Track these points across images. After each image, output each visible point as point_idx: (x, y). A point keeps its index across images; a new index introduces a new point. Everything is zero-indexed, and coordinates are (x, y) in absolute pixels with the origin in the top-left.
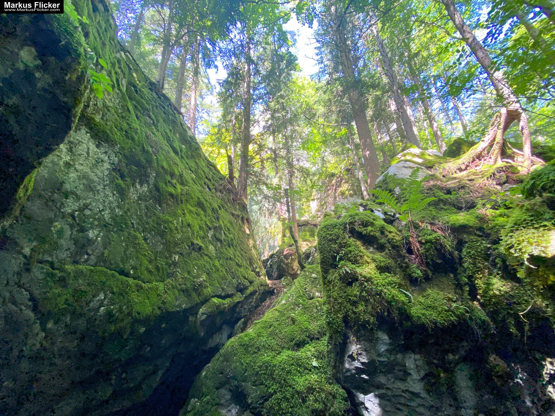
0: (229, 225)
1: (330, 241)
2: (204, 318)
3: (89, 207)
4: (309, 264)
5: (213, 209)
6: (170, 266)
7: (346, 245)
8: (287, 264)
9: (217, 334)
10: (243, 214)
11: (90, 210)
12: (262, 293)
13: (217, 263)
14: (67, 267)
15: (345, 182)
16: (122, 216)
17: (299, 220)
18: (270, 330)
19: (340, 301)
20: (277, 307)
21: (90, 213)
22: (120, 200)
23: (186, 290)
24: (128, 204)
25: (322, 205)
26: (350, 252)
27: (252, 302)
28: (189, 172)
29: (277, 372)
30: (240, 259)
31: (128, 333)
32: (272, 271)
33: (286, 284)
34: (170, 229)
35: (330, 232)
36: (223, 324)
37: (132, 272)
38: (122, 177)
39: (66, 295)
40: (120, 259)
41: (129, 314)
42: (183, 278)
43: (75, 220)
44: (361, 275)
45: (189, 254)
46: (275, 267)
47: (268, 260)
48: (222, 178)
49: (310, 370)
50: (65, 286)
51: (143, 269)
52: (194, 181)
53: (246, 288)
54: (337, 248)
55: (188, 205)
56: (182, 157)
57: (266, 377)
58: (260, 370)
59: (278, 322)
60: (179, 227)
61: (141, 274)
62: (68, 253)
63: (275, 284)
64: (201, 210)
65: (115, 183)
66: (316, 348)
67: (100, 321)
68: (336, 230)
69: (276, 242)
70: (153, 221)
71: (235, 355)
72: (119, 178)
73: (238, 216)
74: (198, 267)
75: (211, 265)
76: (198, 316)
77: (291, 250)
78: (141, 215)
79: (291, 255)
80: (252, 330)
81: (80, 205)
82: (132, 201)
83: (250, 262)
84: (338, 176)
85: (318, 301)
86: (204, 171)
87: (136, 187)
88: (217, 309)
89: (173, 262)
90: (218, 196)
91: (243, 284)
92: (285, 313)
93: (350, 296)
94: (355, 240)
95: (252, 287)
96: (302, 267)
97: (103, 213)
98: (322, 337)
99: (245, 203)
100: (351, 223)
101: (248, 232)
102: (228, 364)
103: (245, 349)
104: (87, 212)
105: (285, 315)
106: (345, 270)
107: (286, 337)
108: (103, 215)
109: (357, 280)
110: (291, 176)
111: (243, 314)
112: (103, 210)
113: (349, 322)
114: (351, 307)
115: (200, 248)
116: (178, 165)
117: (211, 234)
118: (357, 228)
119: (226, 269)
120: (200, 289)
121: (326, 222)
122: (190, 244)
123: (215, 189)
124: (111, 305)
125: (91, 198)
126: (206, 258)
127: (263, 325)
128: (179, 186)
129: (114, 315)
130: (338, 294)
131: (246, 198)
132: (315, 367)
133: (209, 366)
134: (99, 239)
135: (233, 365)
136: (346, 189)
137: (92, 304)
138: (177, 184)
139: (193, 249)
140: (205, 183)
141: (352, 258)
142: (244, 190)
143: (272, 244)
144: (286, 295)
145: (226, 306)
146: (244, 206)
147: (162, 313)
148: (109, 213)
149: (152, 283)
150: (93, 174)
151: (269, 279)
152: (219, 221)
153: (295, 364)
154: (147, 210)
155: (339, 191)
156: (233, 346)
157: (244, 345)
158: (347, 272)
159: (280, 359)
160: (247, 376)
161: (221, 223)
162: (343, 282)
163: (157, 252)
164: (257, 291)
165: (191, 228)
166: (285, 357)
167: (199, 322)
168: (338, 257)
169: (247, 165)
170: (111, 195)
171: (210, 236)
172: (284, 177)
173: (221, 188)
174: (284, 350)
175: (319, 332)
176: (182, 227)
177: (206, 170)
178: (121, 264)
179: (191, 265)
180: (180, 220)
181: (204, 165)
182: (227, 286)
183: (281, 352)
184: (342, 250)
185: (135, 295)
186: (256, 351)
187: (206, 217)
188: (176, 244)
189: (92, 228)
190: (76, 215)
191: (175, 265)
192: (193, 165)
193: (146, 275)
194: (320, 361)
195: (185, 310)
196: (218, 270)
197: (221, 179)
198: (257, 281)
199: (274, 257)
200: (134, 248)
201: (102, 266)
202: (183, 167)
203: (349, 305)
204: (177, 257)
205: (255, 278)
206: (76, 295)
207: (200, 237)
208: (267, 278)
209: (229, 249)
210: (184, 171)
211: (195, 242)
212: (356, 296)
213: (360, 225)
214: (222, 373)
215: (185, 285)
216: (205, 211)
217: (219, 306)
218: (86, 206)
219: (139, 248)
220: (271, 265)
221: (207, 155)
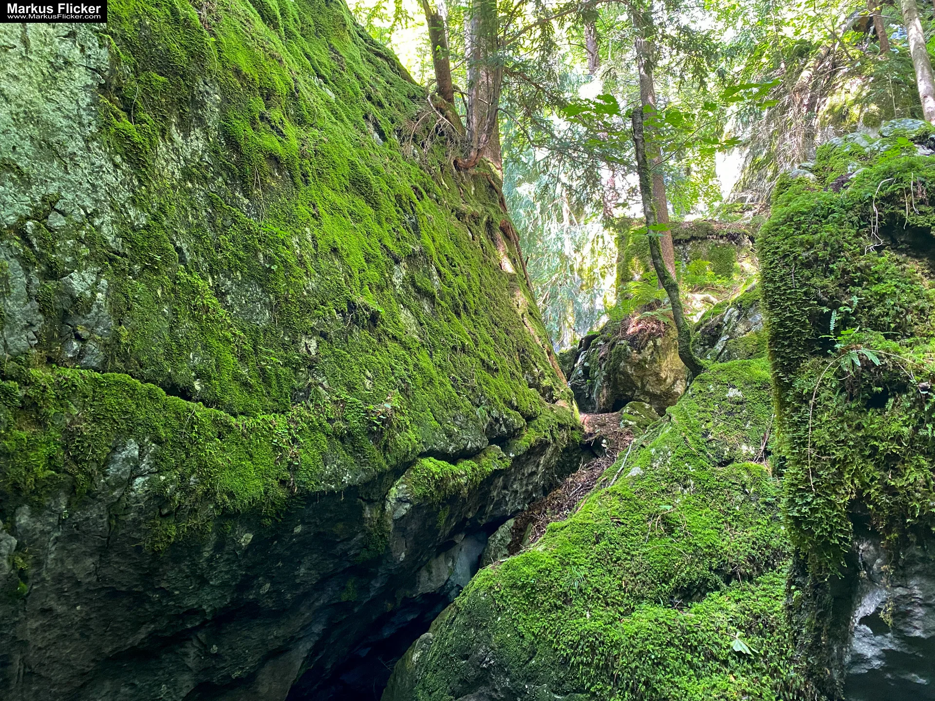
0: (450, 248)
1: (807, 265)
2: (404, 512)
3: (57, 207)
4: (718, 357)
5: (398, 198)
6: (296, 370)
7: (866, 276)
8: (639, 366)
9: (442, 558)
10: (491, 210)
11: (62, 213)
12: (565, 450)
13: (425, 361)
14: (33, 371)
15: (851, 74)
16: (147, 227)
17: (676, 224)
18: (598, 548)
19: (840, 455)
20: (616, 485)
21: (63, 222)
22: (136, 183)
23: (349, 434)
24: (159, 192)
25: (759, 167)
26: (882, 297)
27: (533, 473)
28: (316, 81)
29: (622, 661)
30: (490, 350)
31: (212, 544)
32: (591, 387)
33: (638, 424)
34: (284, 262)
35: (806, 237)
36: (456, 531)
37: (197, 386)
38: (129, 108)
39: (48, 443)
40: (162, 351)
41: (208, 495)
42: (336, 402)
43: (31, 246)
44: (919, 373)
45: (346, 335)
46: (599, 375)
47: (575, 355)
48: (416, 96)
49: (725, 663)
50: (41, 422)
51: (226, 378)
52: (334, 112)
53: (515, 434)
54: (832, 288)
55: (327, 191)
56: (289, 35)
57: (593, 673)
58: (574, 655)
59: (622, 529)
60: (307, 258)
61: (224, 391)
62: (31, 335)
63: (602, 425)
64: (364, 203)
65: (113, 130)
66: (741, 604)
67: (140, 511)
68: (830, 227)
69: (599, 301)
70: (233, 240)
71: (500, 611)
72: (122, 114)
73: (476, 218)
74: (376, 373)
75: (411, 368)
76: (388, 507)
77: (652, 318)
78: (198, 225)
79: (651, 336)
80: (543, 546)
81: (33, 200)
82: (168, 183)
83: (523, 361)
84: (822, 51)
85: (747, 469)
86: (359, 77)
87: (171, 140)
88: (437, 487)
89: (304, 358)
90: (410, 156)
91: (505, 420)
92: (640, 502)
93: (875, 439)
94: (901, 257)
95: (531, 430)
96: (695, 369)
97: (97, 222)
98: (761, 574)
99: (494, 176)
100: (890, 199)
101: (508, 267)
102: (481, 633)
103: (527, 597)
104: (57, 221)
105: (640, 507)
106: (861, 357)
107: (649, 568)
108: (98, 229)
109: (903, 387)
110: (649, 66)
111: (510, 508)
112: (95, 214)
113: (869, 518)
114: (877, 474)
115: (374, 318)
116: (280, 61)
117: (400, 274)
118: (911, 216)
119: (454, 380)
120: (386, 434)
121: (793, 205)
122: (345, 306)
123: (399, 132)
124: (160, 472)
125: (60, 179)
126: (392, 345)
127: (575, 535)
128: (291, 130)
129: (170, 499)
130: (832, 434)
131: (497, 157)
132: (740, 654)
133: (428, 638)
134: (99, 295)
135: (495, 639)
136: (851, 98)
137: (112, 470)
138: (287, 123)
139: (356, 321)
140: (366, 117)
141: (887, 319)
142: (490, 130)
143: (586, 306)
144: (643, 451)
145: (463, 481)
146: (492, 186)
147: (292, 496)
148: (113, 222)
149: (255, 417)
150: (49, 107)
151: (582, 410)
152: (419, 237)
153: (677, 642)
154: (213, 207)
155: (825, 108)
156: (491, 588)
157: (524, 586)
158: (868, 365)
159: (633, 629)
160: (536, 668)
161: (428, 241)
162: (851, 398)
163: (257, 332)
164: (548, 444)
165: (341, 258)
166: (645, 623)
167: (390, 522)
168: (835, 317)
169: (496, 43)
170: (109, 166)
171: (398, 282)
172: (620, 74)
173: (415, 128)
174: (643, 605)
175: (752, 560)
176: (316, 256)
177: (366, 71)
178: (166, 364)
179: (356, 368)
180: (309, 238)
181: (358, 57)
182: (461, 428)
183: (633, 610)
184: (851, 294)
185: (214, 448)
186: (559, 603)
187: (380, 223)
188: (307, 308)
189: (76, 265)
190: (29, 231)
191: (310, 367)
192: (324, 57)
193: (236, 396)
194: (757, 639)
195: (352, 490)
196: (431, 382)
197: (413, 98)
198: (547, 414)
199: (595, 346)
200: (194, 318)
201: (119, 371)
202: (296, 68)
203: (871, 467)
204: (313, 344)
205: (541, 404)
206: (72, 446)
207: (370, 284)
208: (575, 407)
209: (456, 320)
210: (300, 79)
211: (359, 300)
212: (897, 438)
213: (922, 202)
214: (466, 657)
215: (345, 420)
216: (376, 206)
217: (442, 479)
218: (50, 204)
219: (208, 318)
220: (586, 371)
221: (362, 21)
